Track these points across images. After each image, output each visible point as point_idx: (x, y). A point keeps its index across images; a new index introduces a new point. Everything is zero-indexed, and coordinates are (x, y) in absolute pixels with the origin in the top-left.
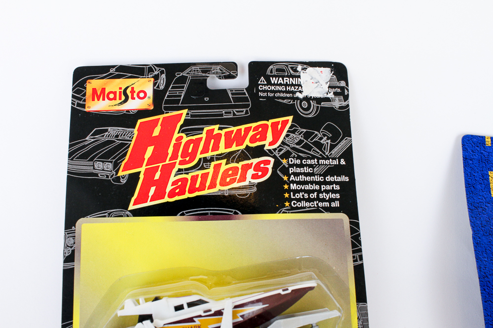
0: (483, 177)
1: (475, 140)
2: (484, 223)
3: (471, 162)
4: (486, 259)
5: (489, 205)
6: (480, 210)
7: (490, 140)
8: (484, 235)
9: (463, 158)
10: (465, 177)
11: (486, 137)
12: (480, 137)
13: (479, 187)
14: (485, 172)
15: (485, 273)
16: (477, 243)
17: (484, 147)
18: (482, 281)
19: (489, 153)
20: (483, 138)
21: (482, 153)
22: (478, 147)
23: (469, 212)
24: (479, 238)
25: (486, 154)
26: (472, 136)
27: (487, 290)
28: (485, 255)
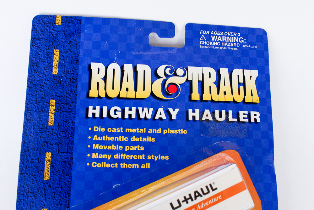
0: (48, 55)
1: (46, 19)
2: (39, 99)
3: (38, 41)
4: (32, 135)
5: (48, 82)
6: (38, 87)
7: (60, 19)
8: (36, 111)
9: (32, 38)
10: (30, 56)
11: (58, 16)
12: (51, 16)
13: (41, 65)
14: (51, 51)
15: (27, 147)
16: (27, 120)
17: (53, 26)
18: (23, 155)
19: (58, 32)
20: (54, 17)
21: (51, 32)
22: (47, 26)
23: (27, 89)
24: (31, 114)
25: (54, 32)
26: (43, 16)
27: (25, 164)
28: (32, 130)
